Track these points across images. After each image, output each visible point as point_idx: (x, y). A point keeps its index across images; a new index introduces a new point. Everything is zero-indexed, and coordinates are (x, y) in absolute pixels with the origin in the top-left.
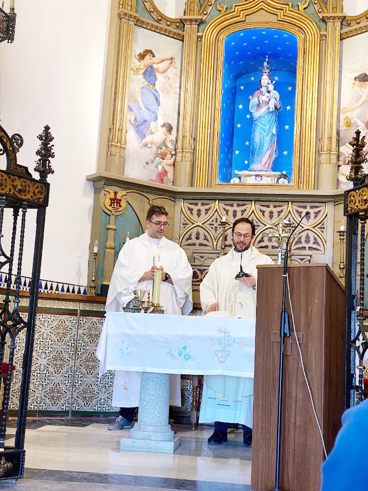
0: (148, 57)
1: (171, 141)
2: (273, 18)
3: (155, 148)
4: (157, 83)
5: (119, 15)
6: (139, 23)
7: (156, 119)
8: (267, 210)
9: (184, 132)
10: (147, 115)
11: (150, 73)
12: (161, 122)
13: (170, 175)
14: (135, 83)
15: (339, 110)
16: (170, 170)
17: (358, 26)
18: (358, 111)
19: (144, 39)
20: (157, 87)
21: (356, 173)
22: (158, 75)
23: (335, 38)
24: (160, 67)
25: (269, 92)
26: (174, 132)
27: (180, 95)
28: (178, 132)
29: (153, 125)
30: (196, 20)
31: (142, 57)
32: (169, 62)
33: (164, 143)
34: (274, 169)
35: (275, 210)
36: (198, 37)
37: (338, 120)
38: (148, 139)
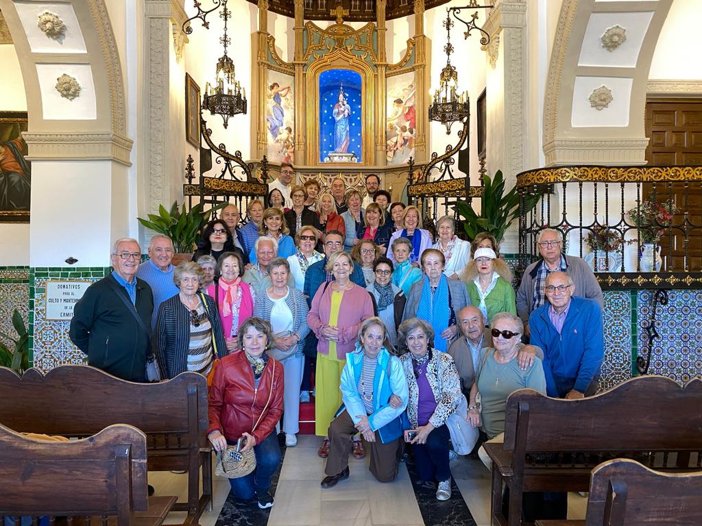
0: (275, 87)
1: (291, 138)
2: (347, 64)
3: (282, 143)
4: (281, 103)
5: (258, 63)
6: (270, 67)
7: (282, 125)
8: (349, 178)
9: (299, 132)
10: (277, 123)
11: (277, 98)
12: (285, 127)
13: (292, 158)
14: (270, 104)
15: (386, 119)
16: (292, 155)
17: (395, 71)
18: (396, 121)
19: (273, 77)
20: (282, 106)
21: (411, 177)
22: (281, 98)
23: (382, 77)
24: (283, 93)
25: (344, 105)
26: (293, 132)
27: (295, 110)
28: (295, 132)
29: (281, 128)
30: (302, 64)
31: (272, 87)
32: (287, 90)
33: (287, 140)
34: (349, 151)
35: (353, 178)
36: (304, 74)
37: (386, 126)
38: (279, 137)
